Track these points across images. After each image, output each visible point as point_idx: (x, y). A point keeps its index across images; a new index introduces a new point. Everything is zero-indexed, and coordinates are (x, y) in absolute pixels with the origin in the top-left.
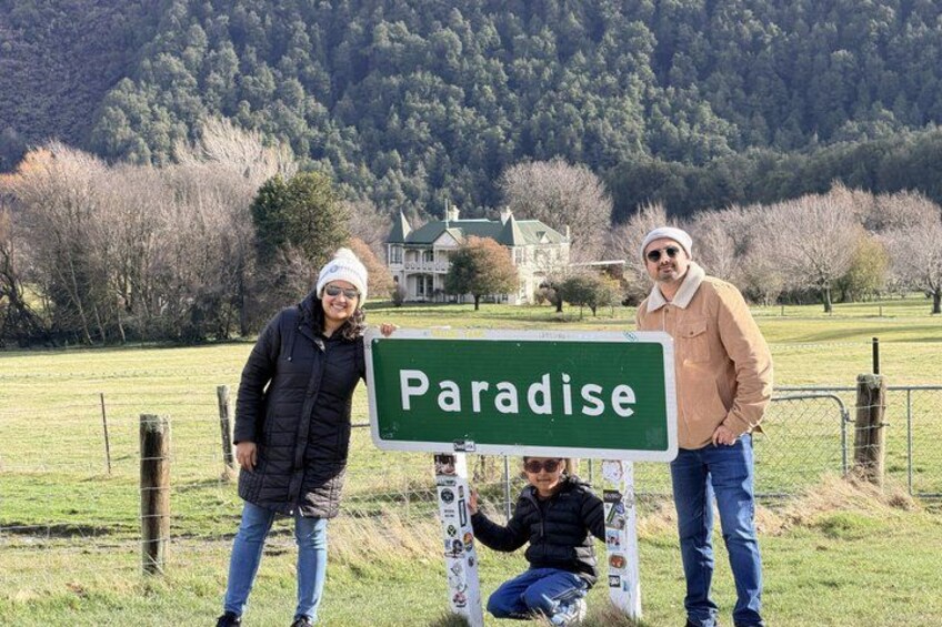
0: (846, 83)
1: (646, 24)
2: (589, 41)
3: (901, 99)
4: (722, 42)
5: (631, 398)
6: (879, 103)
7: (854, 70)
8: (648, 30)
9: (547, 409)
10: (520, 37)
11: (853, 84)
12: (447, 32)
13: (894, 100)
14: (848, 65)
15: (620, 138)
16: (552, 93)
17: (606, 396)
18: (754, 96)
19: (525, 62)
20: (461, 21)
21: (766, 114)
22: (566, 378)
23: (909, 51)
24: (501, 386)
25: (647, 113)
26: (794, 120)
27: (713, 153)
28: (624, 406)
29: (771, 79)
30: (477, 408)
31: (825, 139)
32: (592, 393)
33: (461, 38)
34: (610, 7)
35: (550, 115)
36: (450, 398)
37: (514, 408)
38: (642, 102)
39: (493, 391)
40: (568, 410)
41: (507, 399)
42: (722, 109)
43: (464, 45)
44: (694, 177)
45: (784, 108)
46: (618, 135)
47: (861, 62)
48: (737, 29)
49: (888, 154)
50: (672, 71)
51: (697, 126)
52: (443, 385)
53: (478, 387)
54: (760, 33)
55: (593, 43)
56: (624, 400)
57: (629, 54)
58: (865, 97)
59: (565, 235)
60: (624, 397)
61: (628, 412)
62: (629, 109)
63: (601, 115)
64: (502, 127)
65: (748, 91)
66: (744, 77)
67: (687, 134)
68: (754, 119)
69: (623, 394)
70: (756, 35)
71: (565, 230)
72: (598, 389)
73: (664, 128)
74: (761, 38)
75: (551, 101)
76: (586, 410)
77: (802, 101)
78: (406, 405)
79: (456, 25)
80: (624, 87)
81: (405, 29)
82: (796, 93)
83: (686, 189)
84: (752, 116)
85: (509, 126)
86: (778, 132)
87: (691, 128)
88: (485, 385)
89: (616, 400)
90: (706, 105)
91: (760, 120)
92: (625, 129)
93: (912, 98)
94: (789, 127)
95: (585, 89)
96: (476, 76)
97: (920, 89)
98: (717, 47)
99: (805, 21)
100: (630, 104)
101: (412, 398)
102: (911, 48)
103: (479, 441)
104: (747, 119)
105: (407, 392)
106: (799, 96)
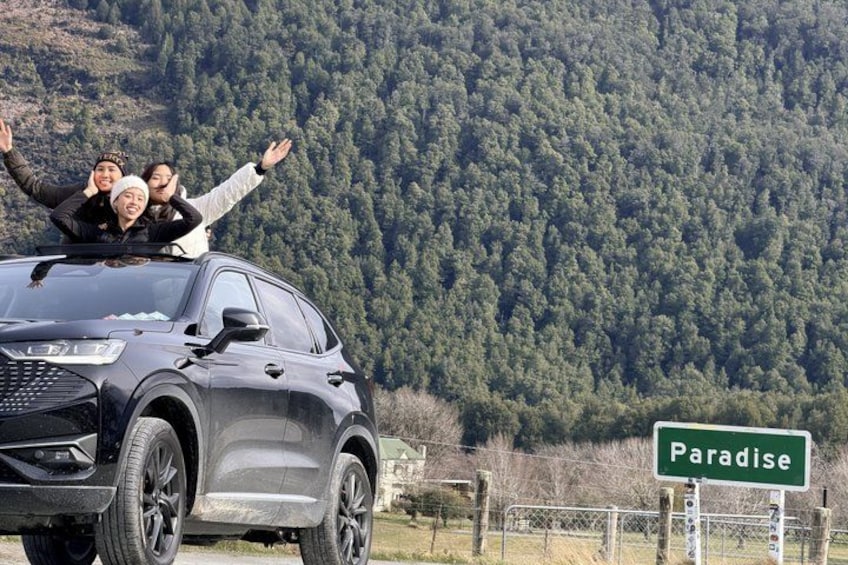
0: (664, 345)
1: (493, 277)
2: (441, 289)
3: (711, 364)
4: (558, 299)
5: (788, 461)
6: (692, 364)
7: (672, 334)
8: (493, 282)
9: (745, 464)
10: (380, 279)
11: (670, 346)
12: (317, 269)
13: (705, 363)
14: (667, 328)
15: (462, 376)
16: (406, 330)
17: (775, 460)
18: (582, 349)
19: (383, 301)
20: (330, 260)
21: (593, 366)
22: (756, 450)
23: (721, 322)
24: (723, 452)
25: (488, 355)
26: (616, 372)
27: (543, 395)
28: (784, 465)
29: (599, 335)
30: (710, 462)
31: (643, 392)
32: (769, 458)
33: (328, 275)
34: (462, 259)
35: (402, 349)
36: (696, 456)
37: (729, 463)
38: (484, 345)
39: (719, 454)
40: (756, 465)
41: (726, 458)
42: (553, 358)
43: (330, 281)
44: (526, 415)
45: (608, 362)
46: (460, 372)
47: (678, 327)
48: (571, 289)
49: (698, 410)
50: (511, 322)
51: (531, 371)
52: (693, 450)
53: (711, 452)
54: (591, 294)
55: (444, 289)
56: (784, 462)
57: (475, 302)
58: (680, 359)
59: (422, 453)
60: (784, 461)
61: (786, 468)
62: (472, 350)
63: (447, 354)
64: (358, 356)
65: (577, 343)
66: (575, 331)
67: (522, 377)
68: (582, 369)
69: (784, 459)
70: (588, 295)
71: (422, 449)
72: (772, 456)
73: (502, 370)
74: (591, 299)
75: (403, 337)
76: (765, 466)
77: (624, 356)
78: (673, 459)
79: (326, 263)
80: (469, 331)
81: (279, 262)
82: (619, 349)
83: (519, 424)
84: (580, 365)
85: (364, 355)
86: (602, 382)
87: (525, 371)
88: (715, 452)
89: (780, 461)
90: (540, 353)
91: (587, 370)
92: (467, 368)
93: (719, 363)
94: (611, 378)
95: (435, 328)
96: (339, 310)
97: (728, 356)
98: (552, 302)
99: (632, 287)
100: (473, 345)
101: (677, 456)
102: (722, 319)
103: (709, 477)
104: (575, 368)
105: (674, 453)
106: (622, 351)
